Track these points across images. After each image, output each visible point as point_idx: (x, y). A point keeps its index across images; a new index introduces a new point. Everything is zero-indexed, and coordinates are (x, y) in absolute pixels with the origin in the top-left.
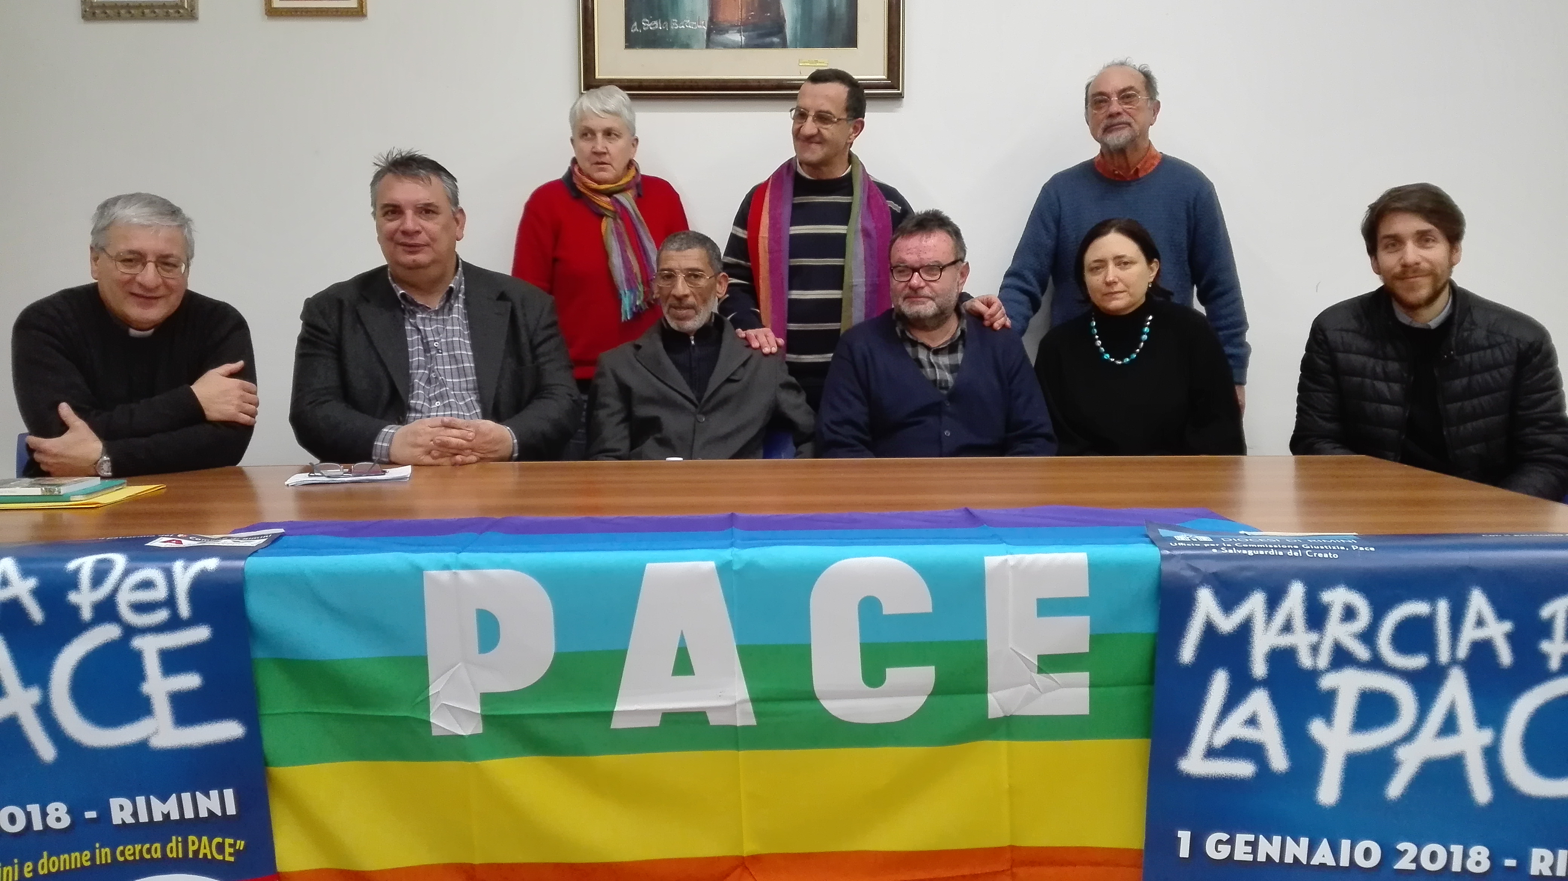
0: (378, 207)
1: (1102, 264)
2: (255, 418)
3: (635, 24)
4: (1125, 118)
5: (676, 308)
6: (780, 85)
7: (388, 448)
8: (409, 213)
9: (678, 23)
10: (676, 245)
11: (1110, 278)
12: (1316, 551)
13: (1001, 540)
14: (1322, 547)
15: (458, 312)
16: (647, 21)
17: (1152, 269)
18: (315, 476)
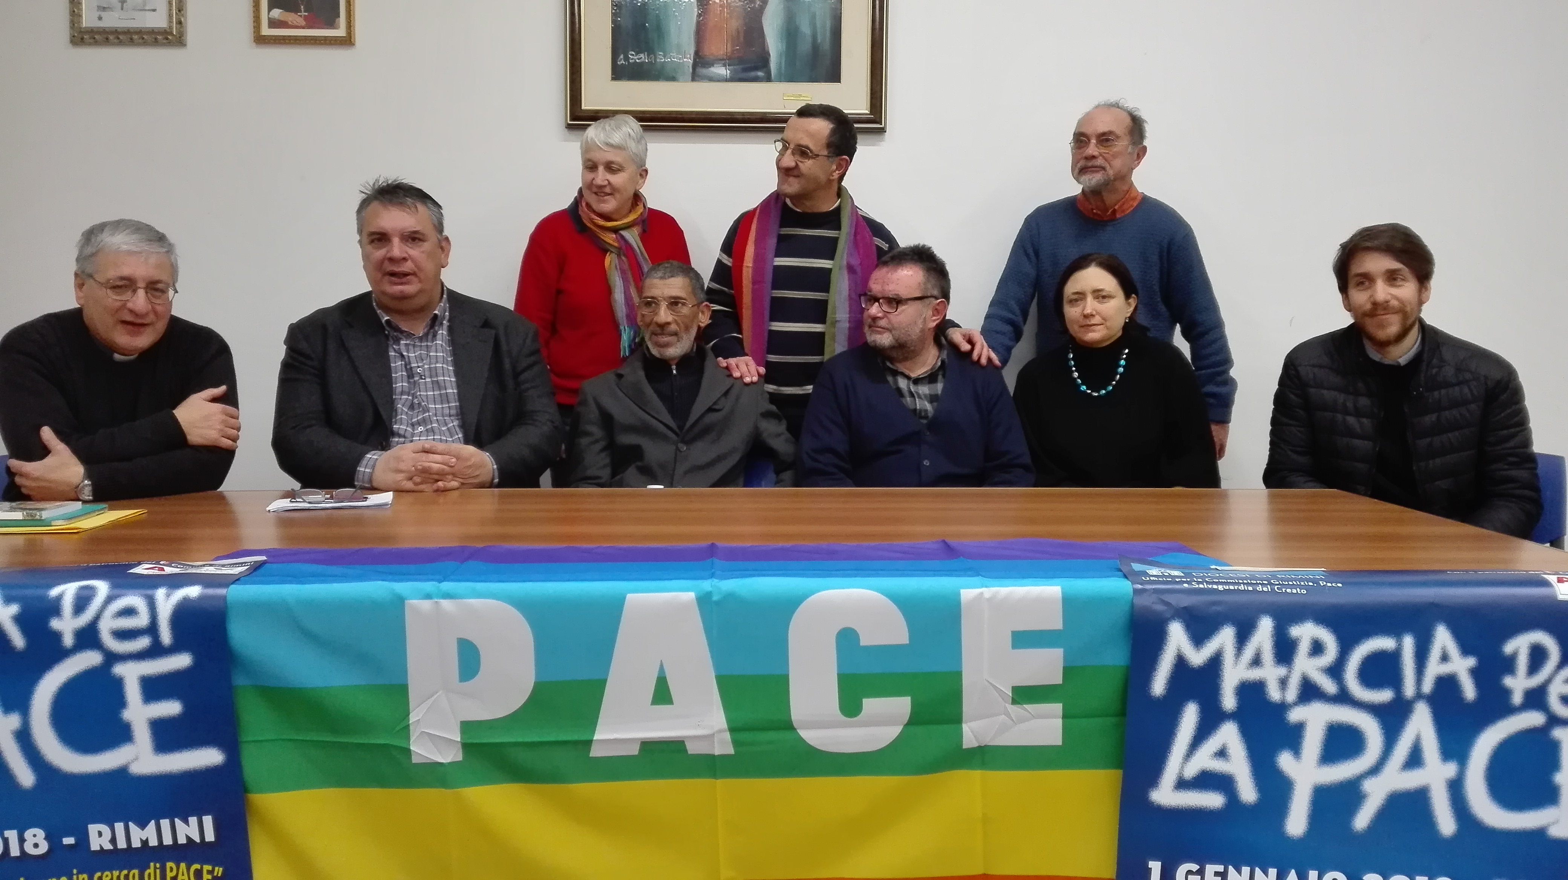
0: (365, 234)
1: (1081, 296)
2: (236, 443)
3: (622, 57)
4: (1100, 162)
5: (656, 335)
6: (763, 118)
7: (371, 474)
8: (396, 241)
9: (664, 57)
10: (660, 274)
11: (1088, 311)
12: (1285, 586)
13: (976, 573)
14: (1291, 583)
15: (442, 338)
16: (633, 53)
17: (1129, 304)
18: (297, 502)
